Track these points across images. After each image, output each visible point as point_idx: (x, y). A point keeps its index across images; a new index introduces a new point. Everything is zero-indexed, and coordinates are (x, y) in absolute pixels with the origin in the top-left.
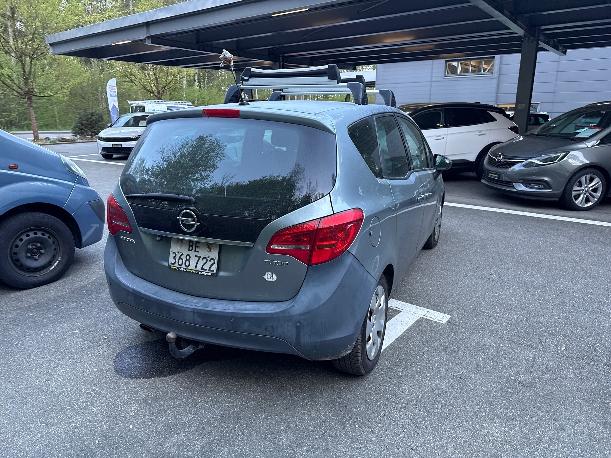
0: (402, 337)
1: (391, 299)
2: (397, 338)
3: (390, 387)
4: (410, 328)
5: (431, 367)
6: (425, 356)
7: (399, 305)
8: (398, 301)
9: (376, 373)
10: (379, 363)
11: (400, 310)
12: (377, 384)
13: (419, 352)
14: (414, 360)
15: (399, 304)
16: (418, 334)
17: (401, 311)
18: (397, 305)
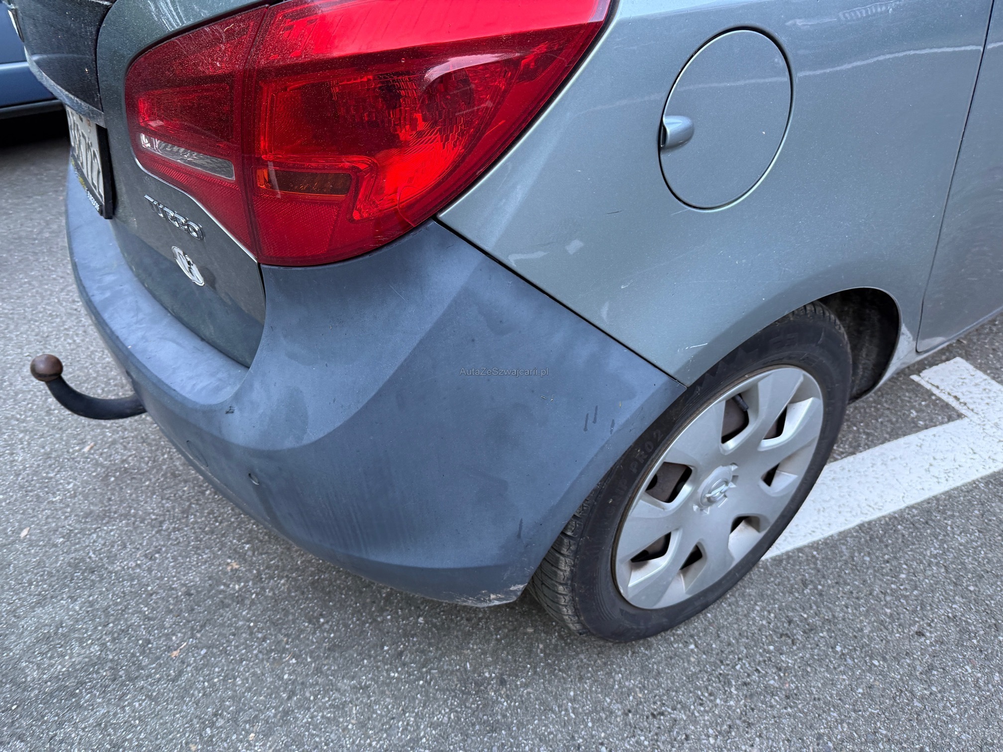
0: (892, 522)
1: (958, 359)
2: (869, 523)
3: (695, 722)
4: (948, 495)
5: (922, 699)
6: (931, 637)
7: (974, 389)
8: (979, 374)
9: (692, 636)
10: (733, 599)
11: (963, 410)
12: (659, 685)
13: (914, 611)
14: (871, 639)
15: (976, 385)
16: (965, 531)
17: (960, 416)
18: (964, 389)
